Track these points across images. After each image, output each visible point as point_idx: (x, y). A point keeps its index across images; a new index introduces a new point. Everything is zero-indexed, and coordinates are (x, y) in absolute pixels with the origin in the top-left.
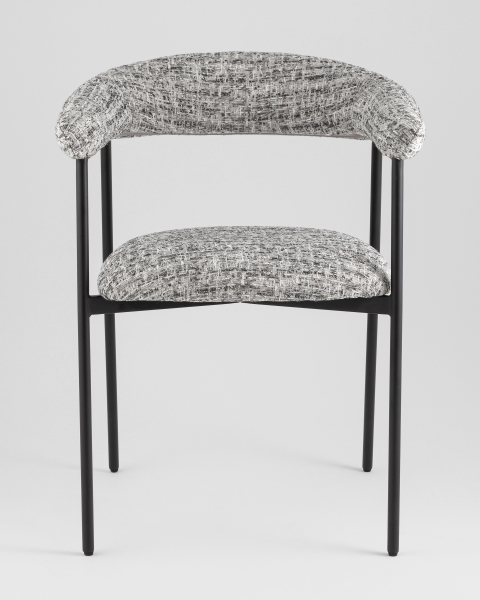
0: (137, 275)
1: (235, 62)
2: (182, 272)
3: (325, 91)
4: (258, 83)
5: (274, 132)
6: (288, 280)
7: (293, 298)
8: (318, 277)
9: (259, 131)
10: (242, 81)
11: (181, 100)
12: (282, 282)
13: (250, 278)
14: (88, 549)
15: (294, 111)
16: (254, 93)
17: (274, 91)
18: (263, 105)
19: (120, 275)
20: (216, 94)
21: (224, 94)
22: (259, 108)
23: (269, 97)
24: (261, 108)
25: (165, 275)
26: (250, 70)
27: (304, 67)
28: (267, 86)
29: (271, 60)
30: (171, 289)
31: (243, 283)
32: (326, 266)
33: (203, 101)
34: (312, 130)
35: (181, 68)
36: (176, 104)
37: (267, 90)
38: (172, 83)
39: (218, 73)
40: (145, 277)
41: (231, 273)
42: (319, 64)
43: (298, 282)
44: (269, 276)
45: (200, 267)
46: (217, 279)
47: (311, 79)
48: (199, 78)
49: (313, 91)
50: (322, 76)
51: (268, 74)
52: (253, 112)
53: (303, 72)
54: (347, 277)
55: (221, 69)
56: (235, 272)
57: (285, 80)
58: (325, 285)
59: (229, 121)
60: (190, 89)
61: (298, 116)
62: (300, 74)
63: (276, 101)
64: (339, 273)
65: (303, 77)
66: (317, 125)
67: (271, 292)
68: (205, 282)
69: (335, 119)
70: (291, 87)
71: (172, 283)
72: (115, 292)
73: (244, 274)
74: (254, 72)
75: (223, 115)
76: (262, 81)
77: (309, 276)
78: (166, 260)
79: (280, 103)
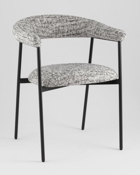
0: (57, 79)
1: (48, 18)
2: (70, 77)
3: (76, 24)
4: (55, 23)
5: (60, 37)
6: (97, 77)
7: (98, 82)
8: (104, 75)
9: (56, 37)
10: (51, 23)
11: (37, 29)
12: (95, 77)
13: (88, 77)
14: (43, 160)
15: (67, 31)
16: (54, 26)
17: (60, 25)
18: (57, 29)
19: (51, 80)
20: (45, 27)
21: (47, 27)
22: (56, 30)
23: (59, 27)
24: (57, 30)
25: (65, 78)
26: (53, 20)
27: (68, 18)
28: (58, 24)
29: (58, 17)
30: (67, 82)
31: (86, 79)
32: (104, 72)
33: (42, 29)
34: (72, 36)
35: (35, 20)
36: (36, 30)
37: (58, 25)
38: (34, 25)
39: (44, 21)
40: (59, 80)
41: (82, 76)
42: (72, 17)
43: (99, 77)
44: (92, 76)
45: (74, 75)
46: (79, 78)
47: (70, 21)
48: (40, 23)
49: (72, 25)
50: (74, 21)
51: (58, 21)
52: (55, 31)
53: (68, 20)
54: (110, 75)
55: (45, 20)
56: (83, 76)
57: (63, 22)
58: (106, 77)
59: (48, 35)
60: (38, 26)
61: (68, 32)
62: (67, 20)
63: (61, 28)
64: (108, 74)
65: (68, 21)
66: (74, 34)
67: (93, 81)
68: (76, 79)
69: (80, 32)
70: (65, 24)
71: (67, 80)
72: (51, 85)
73: (86, 76)
74: (54, 20)
75: (47, 33)
76: (56, 23)
77: (101, 75)
78: (63, 74)
79: (62, 29)
